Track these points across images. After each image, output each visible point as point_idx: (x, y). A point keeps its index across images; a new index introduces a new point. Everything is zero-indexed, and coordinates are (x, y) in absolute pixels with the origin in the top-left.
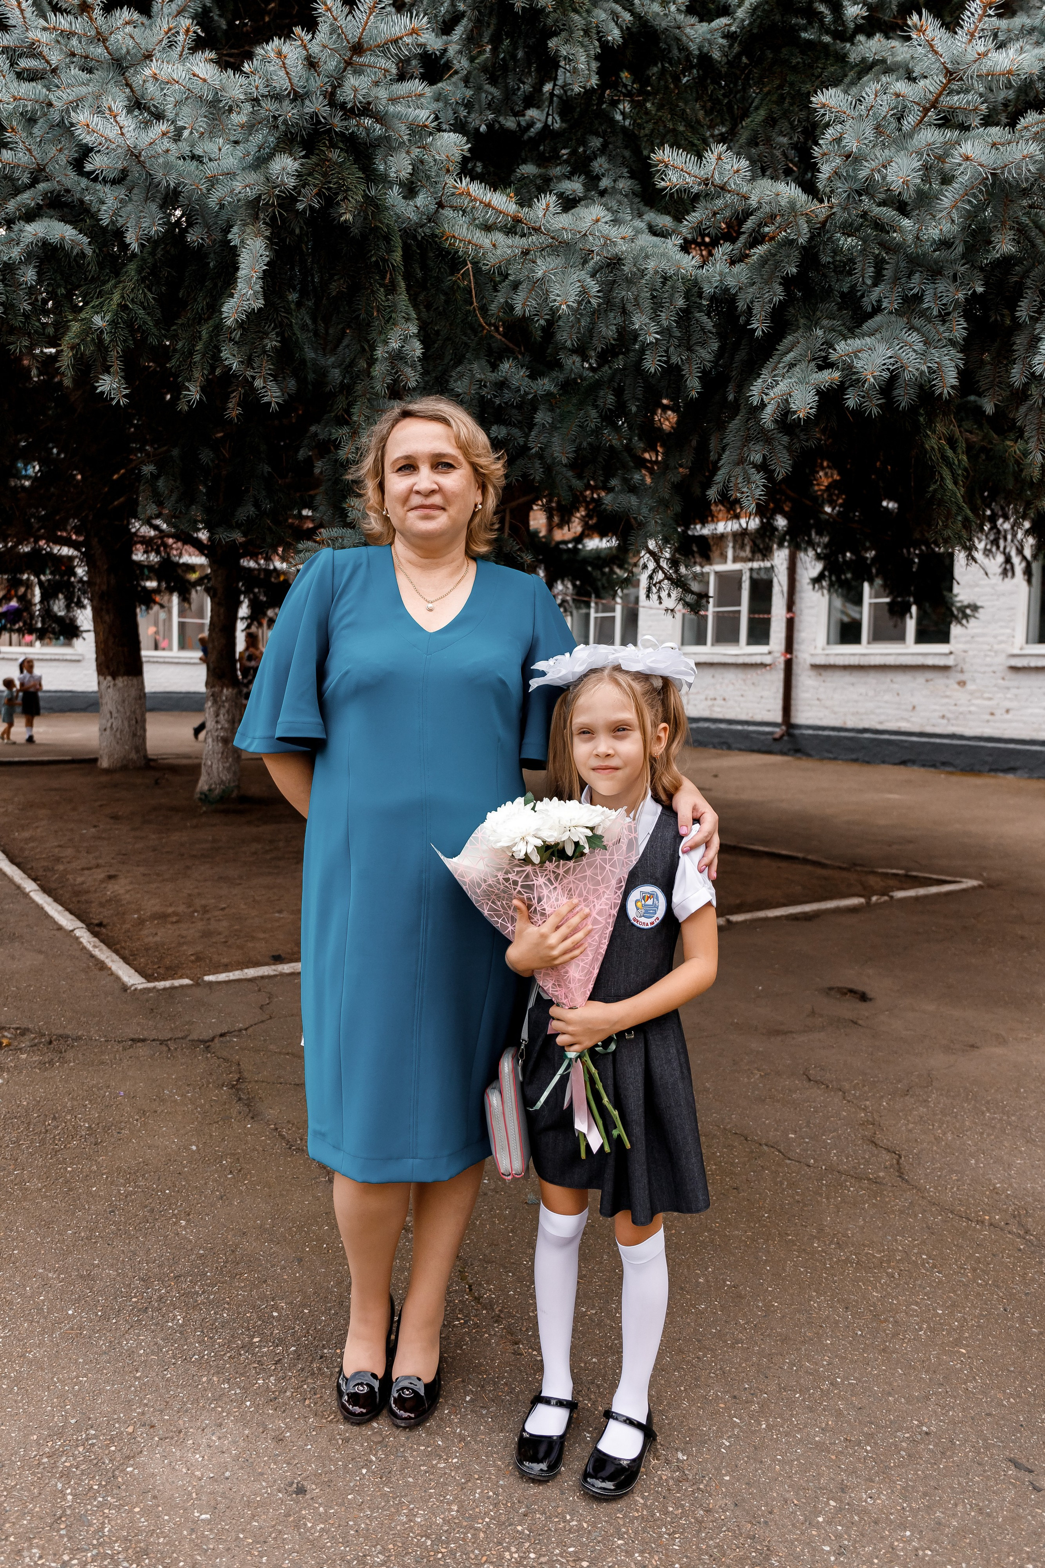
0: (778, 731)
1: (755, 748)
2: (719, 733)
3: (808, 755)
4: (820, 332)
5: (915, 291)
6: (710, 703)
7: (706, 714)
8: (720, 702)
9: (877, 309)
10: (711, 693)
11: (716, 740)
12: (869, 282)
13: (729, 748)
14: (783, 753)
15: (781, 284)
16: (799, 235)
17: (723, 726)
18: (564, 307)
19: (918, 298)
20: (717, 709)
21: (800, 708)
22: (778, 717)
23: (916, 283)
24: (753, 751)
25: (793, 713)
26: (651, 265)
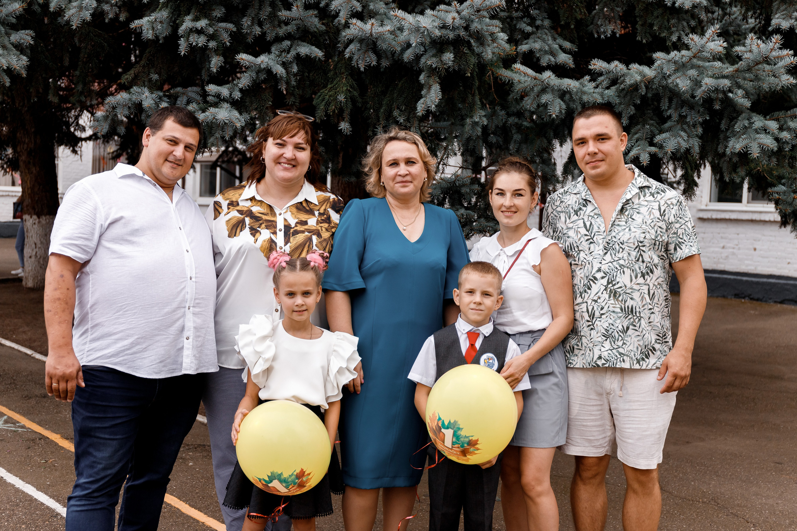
4: (648, 127)
5: (684, 114)
9: (670, 117)
12: (667, 108)
15: (633, 106)
16: (642, 91)
18: (554, 116)
19: (685, 117)
23: (684, 111)
26: (585, 98)
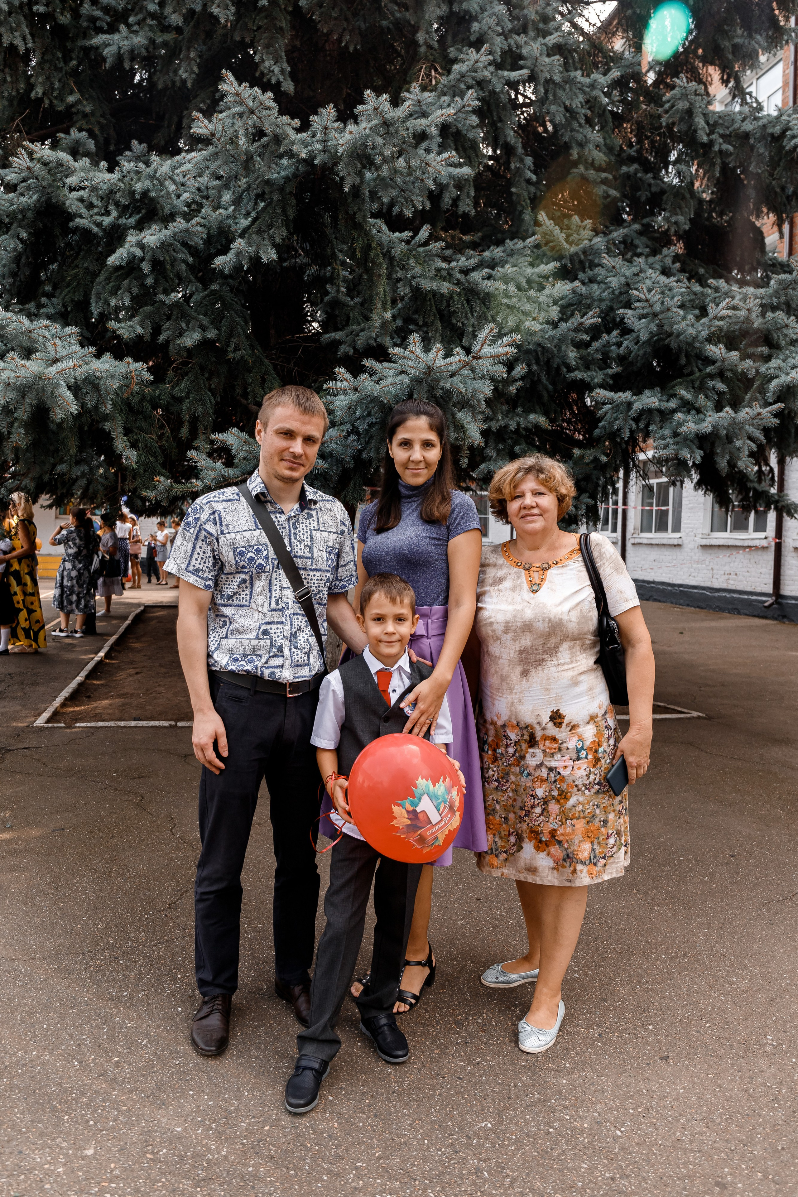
0: (770, 600)
1: (756, 613)
2: (733, 601)
3: (791, 620)
6: (727, 577)
7: (724, 586)
8: (733, 576)
10: (727, 569)
11: (730, 607)
13: (739, 613)
14: (773, 618)
17: (735, 595)
20: (731, 582)
21: (787, 582)
22: (769, 589)
24: (754, 616)
25: (782, 587)
